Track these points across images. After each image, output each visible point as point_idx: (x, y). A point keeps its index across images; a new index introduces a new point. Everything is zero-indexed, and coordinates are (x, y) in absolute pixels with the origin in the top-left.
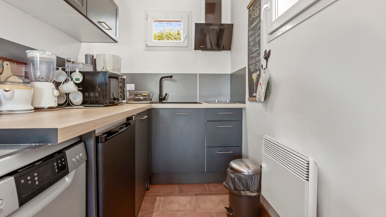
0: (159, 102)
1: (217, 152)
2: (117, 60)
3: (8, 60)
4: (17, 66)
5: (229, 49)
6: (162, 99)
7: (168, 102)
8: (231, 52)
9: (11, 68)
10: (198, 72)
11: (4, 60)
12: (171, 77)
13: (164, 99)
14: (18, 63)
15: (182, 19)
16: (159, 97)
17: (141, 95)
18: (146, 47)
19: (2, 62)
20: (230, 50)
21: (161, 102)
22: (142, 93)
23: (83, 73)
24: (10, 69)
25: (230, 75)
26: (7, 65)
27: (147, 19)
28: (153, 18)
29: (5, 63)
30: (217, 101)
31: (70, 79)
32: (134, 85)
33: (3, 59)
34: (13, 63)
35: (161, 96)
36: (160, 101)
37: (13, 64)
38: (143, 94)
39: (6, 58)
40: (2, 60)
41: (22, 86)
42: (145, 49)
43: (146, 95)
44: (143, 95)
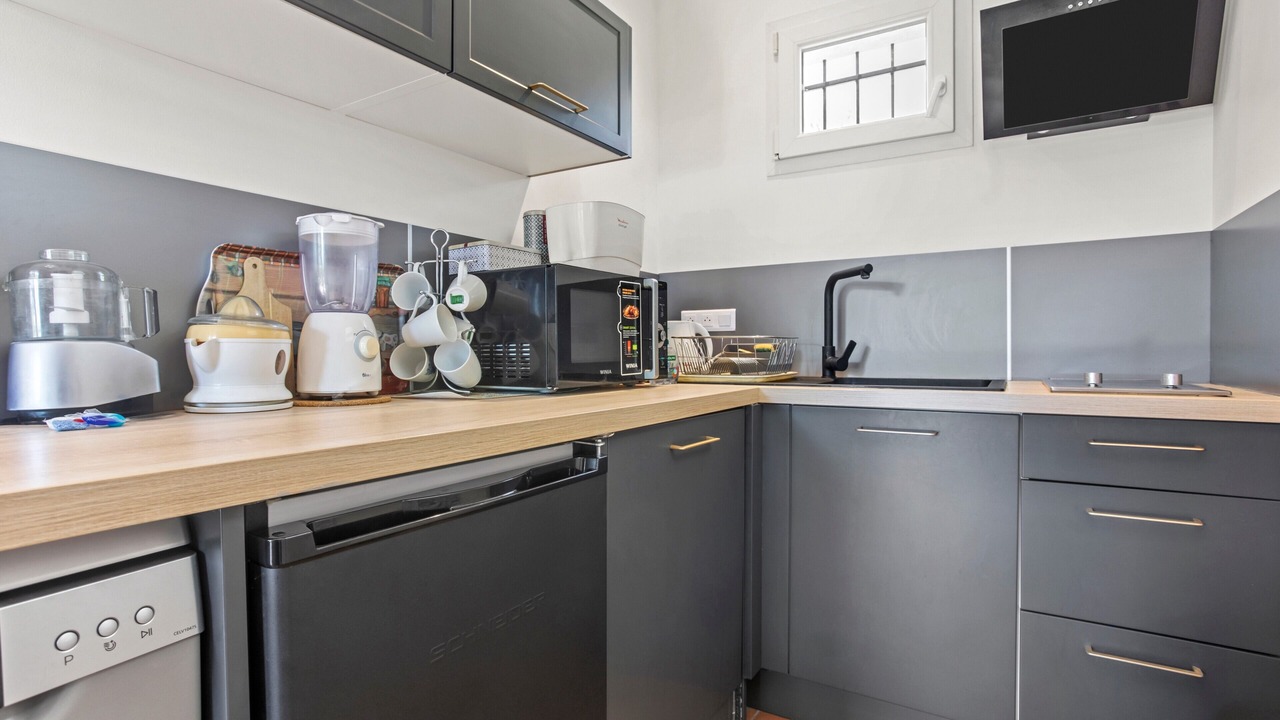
0: (824, 375)
1: (1088, 647)
2: (618, 220)
3: (258, 253)
4: (288, 269)
5: (1208, 98)
6: (836, 367)
7: (866, 375)
8: (1216, 114)
9: (266, 273)
10: (1009, 237)
11: (248, 252)
12: (866, 271)
13: (843, 364)
14: (292, 260)
15: (927, 13)
16: (824, 357)
17: (750, 348)
18: (774, 164)
19: (241, 260)
20: (1210, 101)
21: (833, 375)
22: (751, 340)
23: (490, 279)
24: (261, 279)
25: (1209, 235)
26: (255, 266)
27: (776, 55)
28: (800, 46)
29: (251, 260)
30: (1092, 378)
31: (435, 299)
32: (734, 310)
33: (242, 252)
34: (274, 261)
35: (833, 353)
36: (828, 373)
37: (276, 264)
38: (758, 346)
39: (251, 248)
40: (243, 254)
41: (251, 329)
42: (773, 173)
43: (769, 351)
44: (758, 351)
